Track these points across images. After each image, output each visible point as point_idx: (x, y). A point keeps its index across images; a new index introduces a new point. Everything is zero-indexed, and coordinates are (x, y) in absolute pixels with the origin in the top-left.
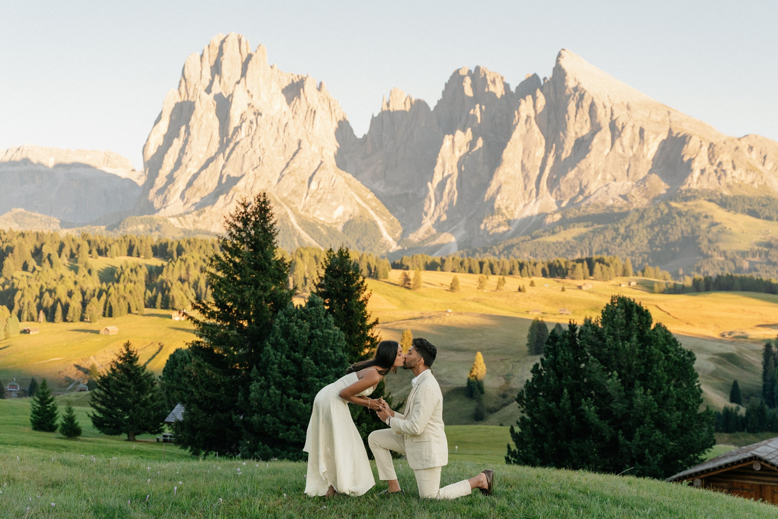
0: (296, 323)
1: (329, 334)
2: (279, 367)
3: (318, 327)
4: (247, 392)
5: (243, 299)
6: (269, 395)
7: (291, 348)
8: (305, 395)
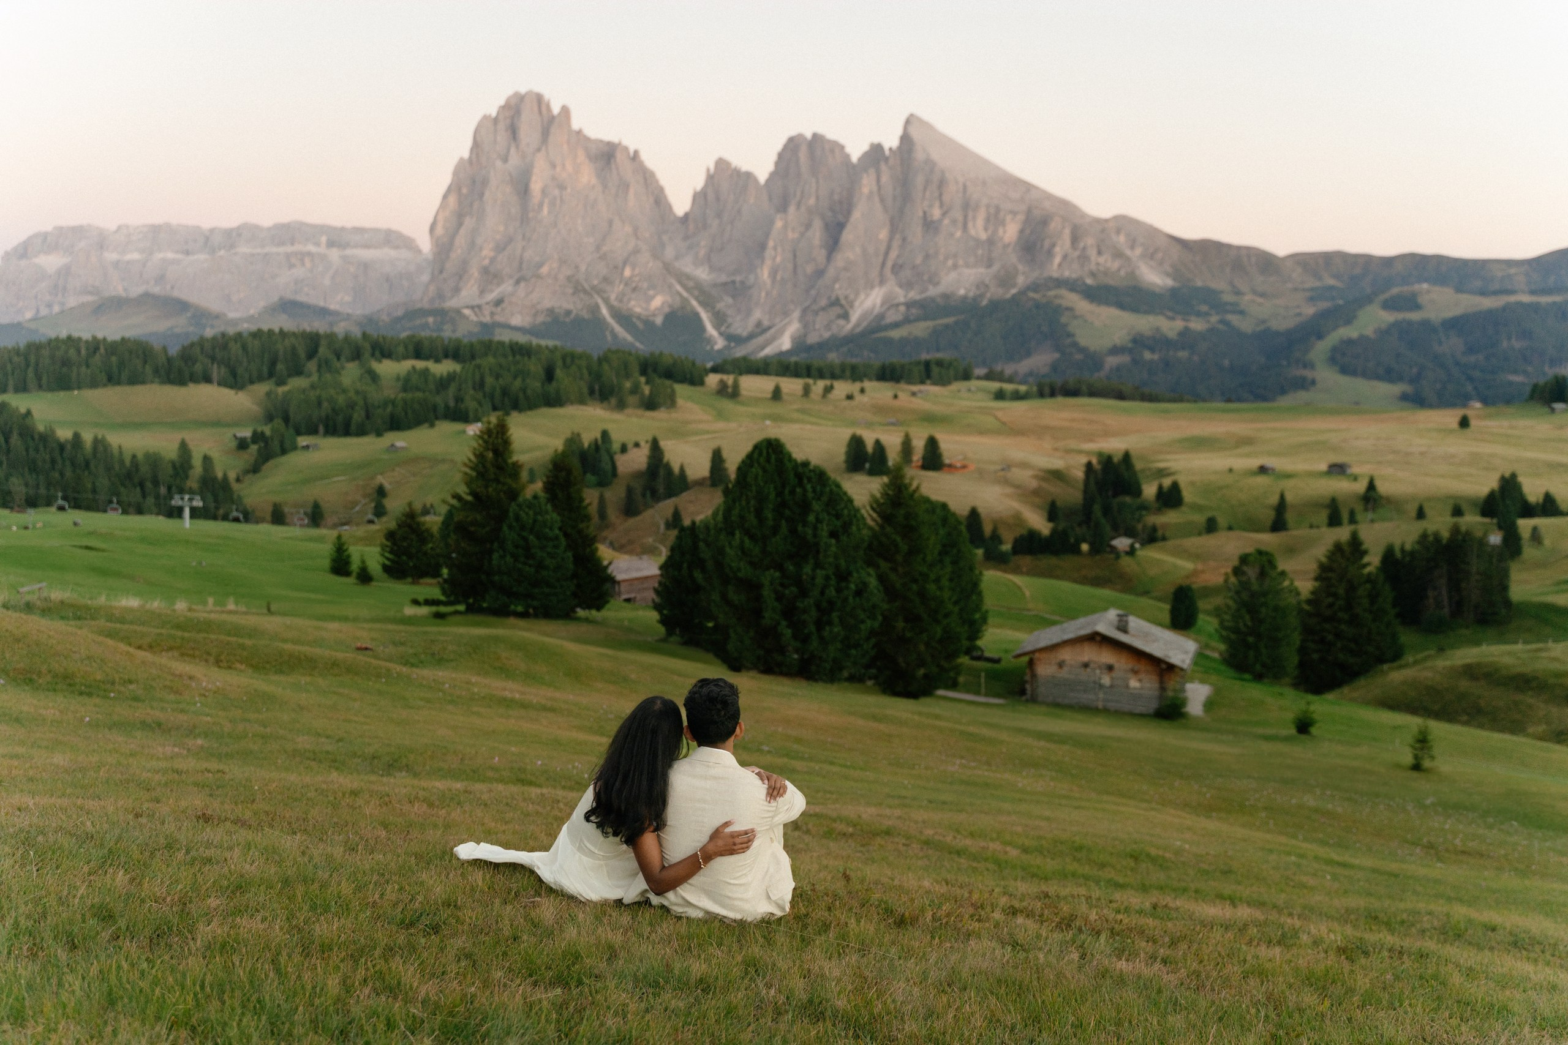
0: (524, 511)
2: (513, 543)
3: (540, 513)
4: (491, 560)
5: (488, 491)
6: (505, 562)
7: (521, 529)
8: (531, 562)
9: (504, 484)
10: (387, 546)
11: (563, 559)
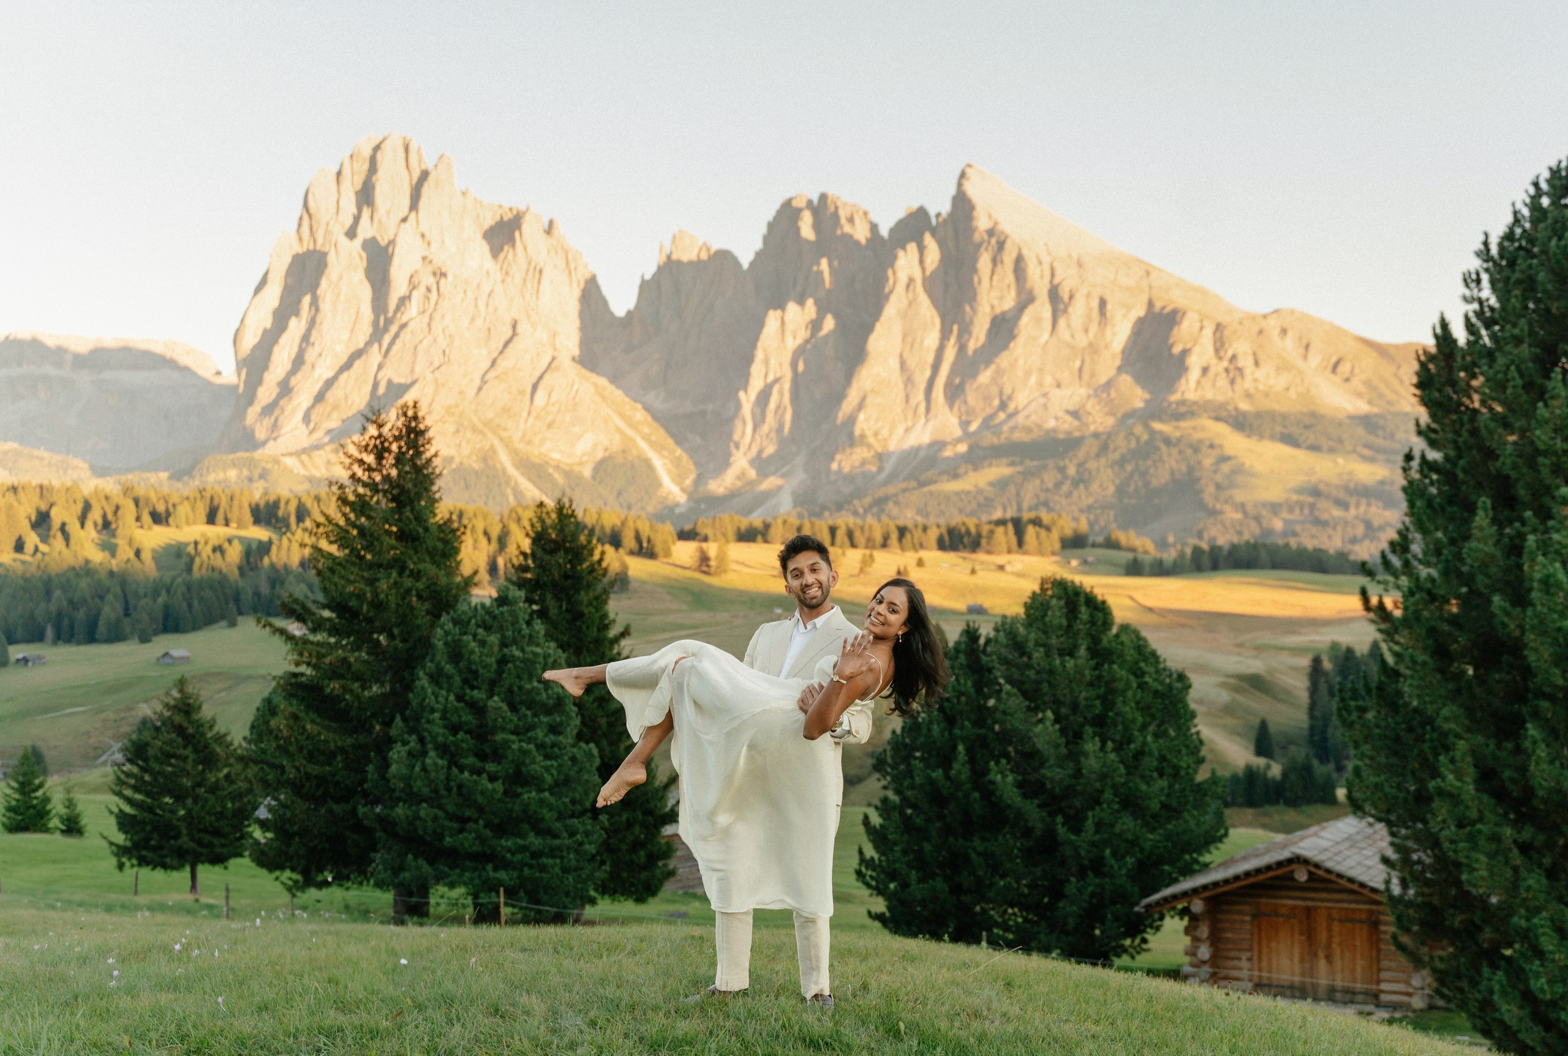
0: (475, 636)
1: (535, 654)
2: (444, 717)
3: (515, 642)
4: (386, 764)
5: (376, 594)
6: (424, 769)
7: (465, 681)
8: (491, 767)
9: (417, 575)
10: (128, 775)
11: (573, 759)
